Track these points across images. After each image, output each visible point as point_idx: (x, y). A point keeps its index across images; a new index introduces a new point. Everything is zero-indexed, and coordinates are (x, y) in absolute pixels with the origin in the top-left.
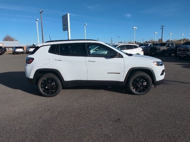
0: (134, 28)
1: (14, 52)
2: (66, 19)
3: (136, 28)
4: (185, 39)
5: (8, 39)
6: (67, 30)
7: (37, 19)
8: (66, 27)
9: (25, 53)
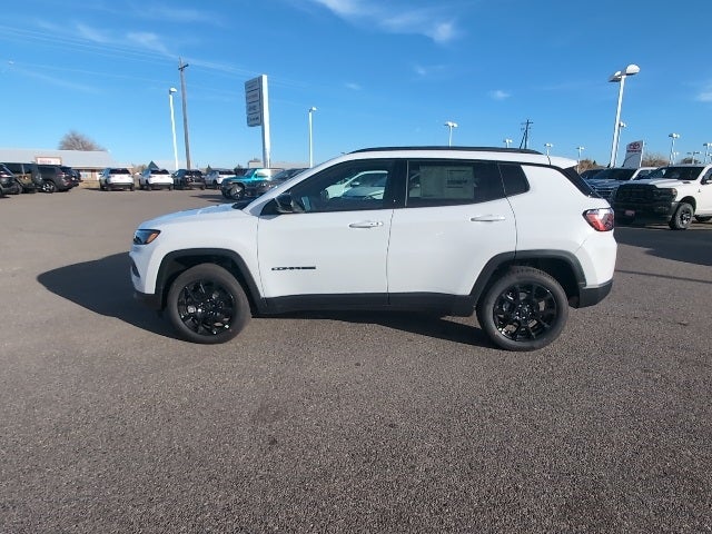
0: (450, 124)
1: (104, 183)
3: (455, 125)
4: (587, 162)
5: (74, 143)
6: (261, 123)
7: (173, 90)
8: (258, 115)
9: (137, 189)
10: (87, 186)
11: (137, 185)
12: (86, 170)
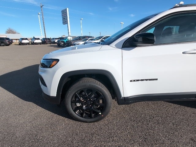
0: (122, 23)
1: (20, 43)
2: (65, 13)
5: (10, 31)
6: (67, 23)
7: (39, 13)
8: (66, 21)
9: (31, 44)
10: (15, 44)
11: (30, 43)
12: (14, 40)
